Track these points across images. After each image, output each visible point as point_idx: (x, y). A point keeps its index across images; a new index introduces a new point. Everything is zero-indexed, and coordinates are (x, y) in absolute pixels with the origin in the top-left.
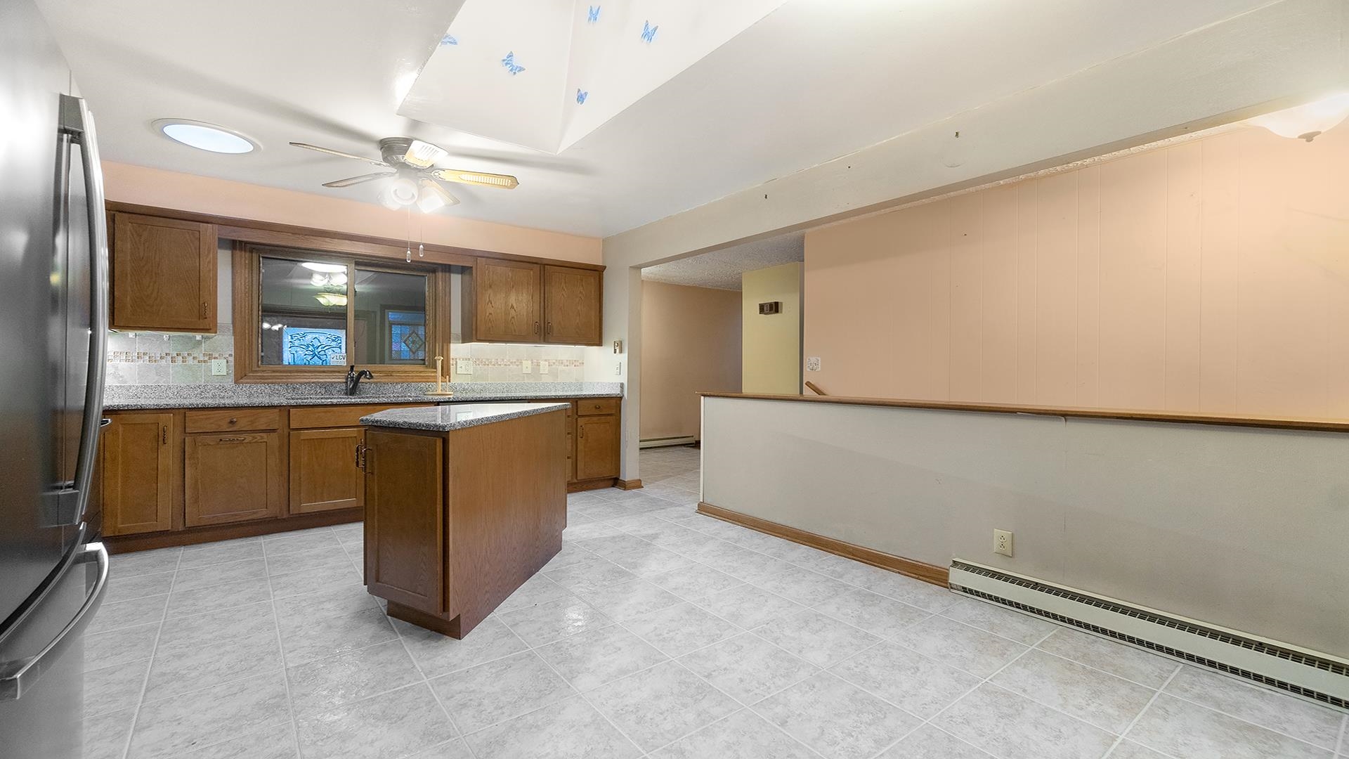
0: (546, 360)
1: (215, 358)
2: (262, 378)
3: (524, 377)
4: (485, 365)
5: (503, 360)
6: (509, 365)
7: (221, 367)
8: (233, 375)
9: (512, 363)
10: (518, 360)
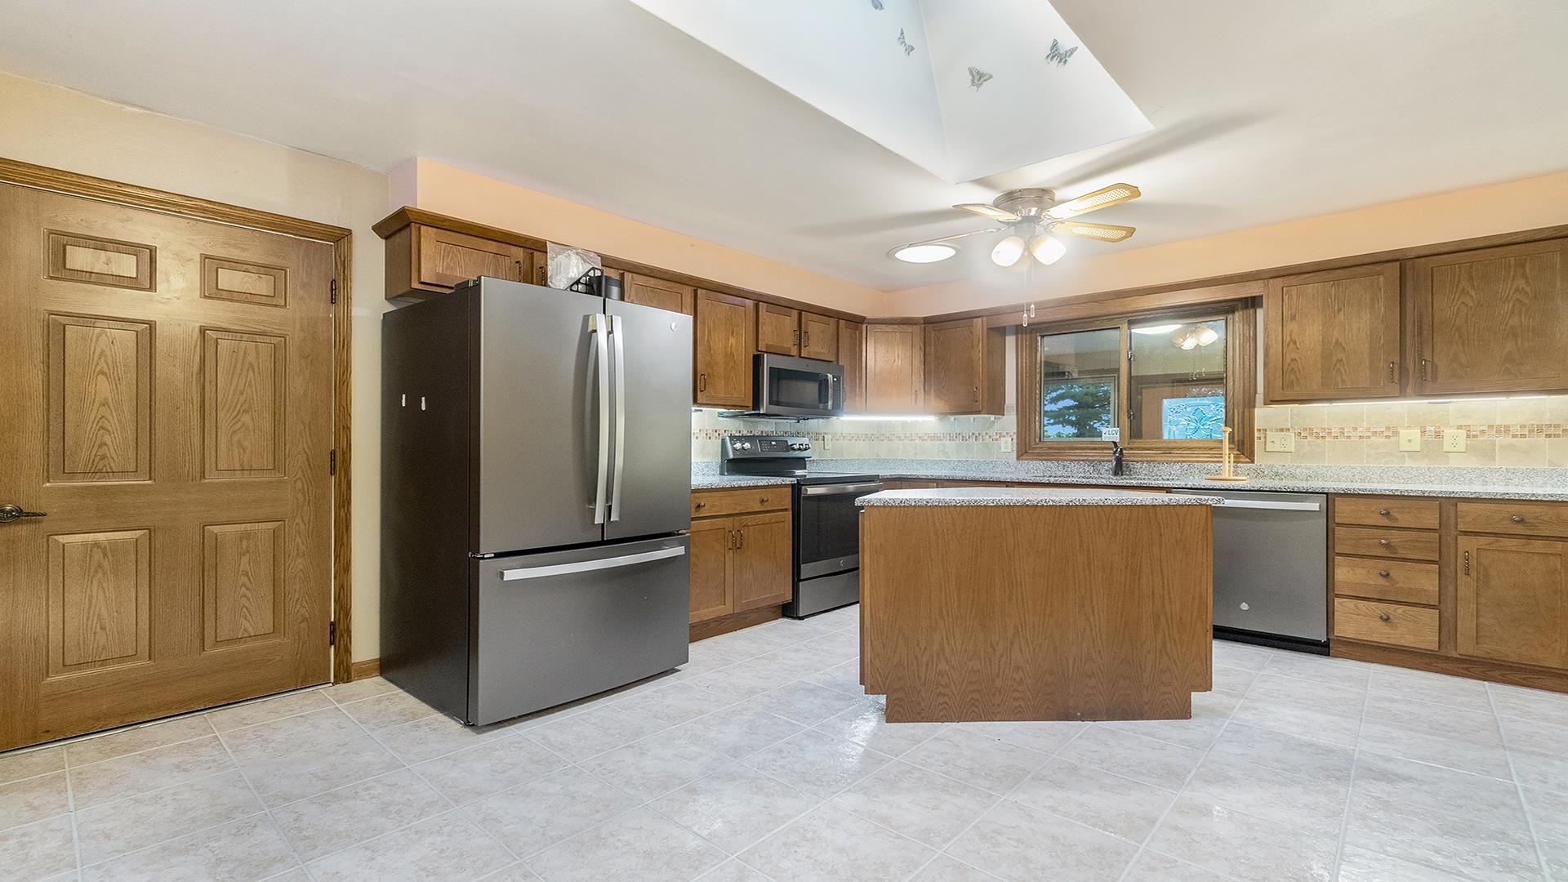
0: (1460, 427)
1: (1004, 436)
2: (1039, 454)
3: (1404, 457)
4: (1317, 438)
5: (1355, 429)
6: (1369, 437)
7: (1008, 445)
8: (1015, 452)
9: (1375, 433)
10: (1388, 428)
